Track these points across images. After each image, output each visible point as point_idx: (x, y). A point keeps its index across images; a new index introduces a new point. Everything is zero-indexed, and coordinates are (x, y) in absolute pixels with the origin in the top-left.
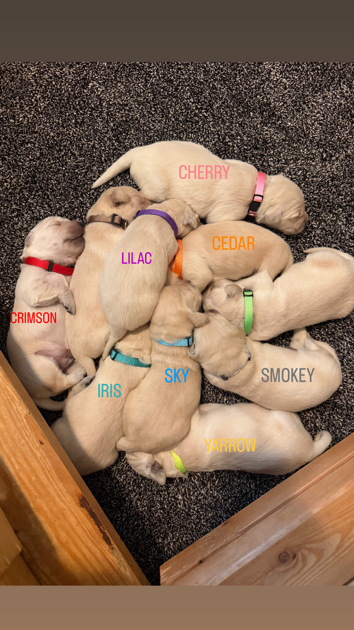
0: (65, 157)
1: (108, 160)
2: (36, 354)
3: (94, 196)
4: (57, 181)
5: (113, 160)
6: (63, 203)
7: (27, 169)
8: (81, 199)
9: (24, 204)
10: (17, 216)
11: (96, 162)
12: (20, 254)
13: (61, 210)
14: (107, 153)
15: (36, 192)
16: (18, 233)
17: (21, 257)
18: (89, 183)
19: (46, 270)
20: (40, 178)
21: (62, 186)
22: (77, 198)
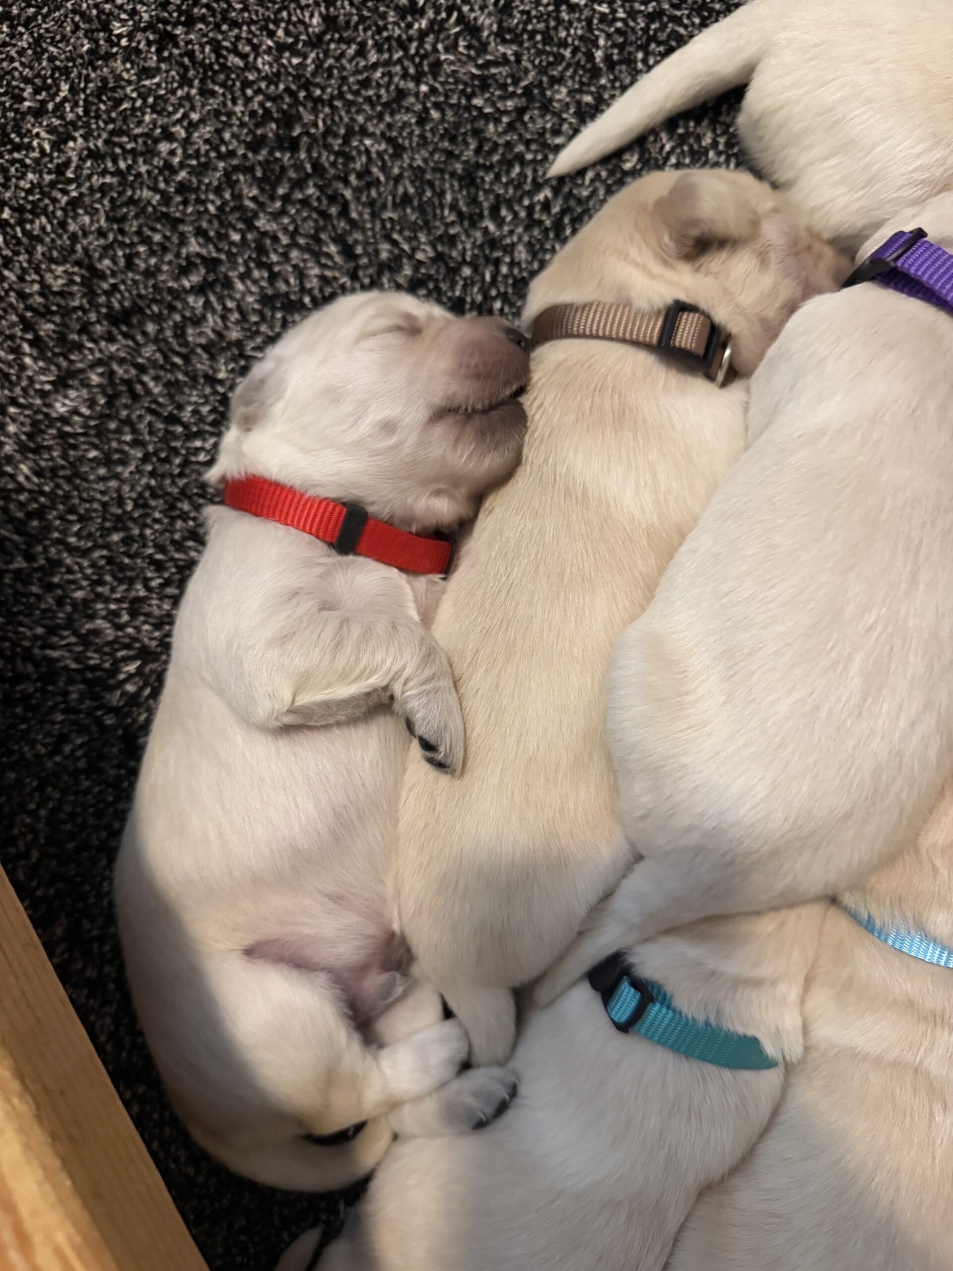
0: (431, 38)
1: (620, 62)
2: (250, 952)
3: (549, 213)
4: (390, 141)
5: (645, 61)
6: (409, 240)
7: (263, 85)
8: (492, 227)
9: (236, 237)
10: (200, 290)
11: (569, 66)
12: (202, 457)
13: (400, 267)
14: (618, 31)
15: (292, 188)
16: (202, 365)
17: (212, 475)
18: (529, 157)
19: (331, 545)
20: (315, 125)
21: (410, 166)
22: (474, 220)
